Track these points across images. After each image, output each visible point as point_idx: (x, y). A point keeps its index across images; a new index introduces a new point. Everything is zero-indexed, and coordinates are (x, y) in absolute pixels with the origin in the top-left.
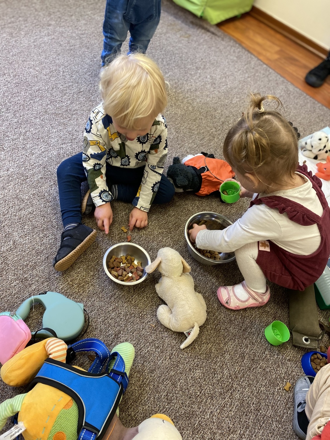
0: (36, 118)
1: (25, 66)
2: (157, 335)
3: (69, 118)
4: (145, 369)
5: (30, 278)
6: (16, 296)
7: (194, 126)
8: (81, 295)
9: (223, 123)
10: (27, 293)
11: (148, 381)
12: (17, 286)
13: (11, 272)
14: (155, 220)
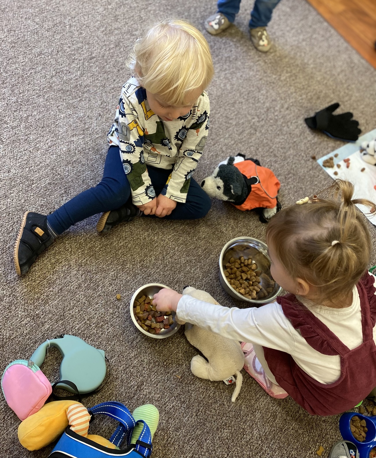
0: (39, 96)
1: (21, 16)
2: (183, 388)
3: (80, 97)
4: (169, 427)
5: (42, 315)
6: (27, 337)
7: (231, 114)
8: (100, 337)
9: (268, 110)
10: (40, 333)
11: (173, 440)
12: (28, 324)
13: (21, 307)
14: (182, 244)
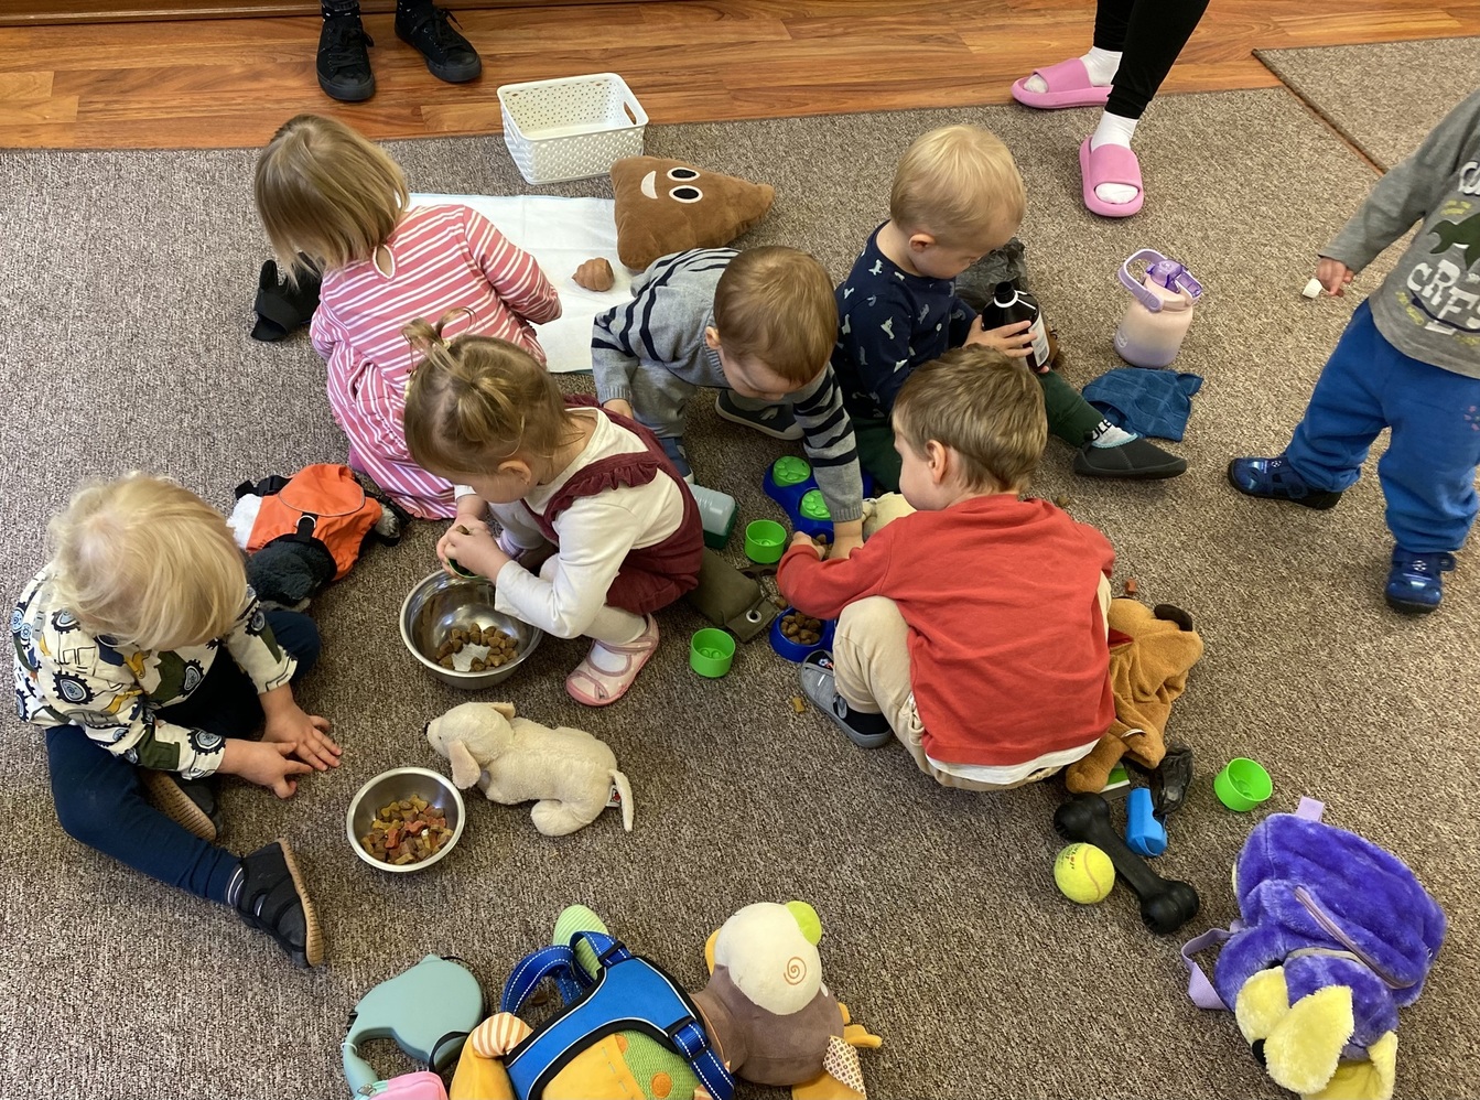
2: (577, 859)
6: (311, 1086)
8: (398, 954)
9: (183, 385)
10: (319, 1058)
12: (288, 1071)
13: (245, 1070)
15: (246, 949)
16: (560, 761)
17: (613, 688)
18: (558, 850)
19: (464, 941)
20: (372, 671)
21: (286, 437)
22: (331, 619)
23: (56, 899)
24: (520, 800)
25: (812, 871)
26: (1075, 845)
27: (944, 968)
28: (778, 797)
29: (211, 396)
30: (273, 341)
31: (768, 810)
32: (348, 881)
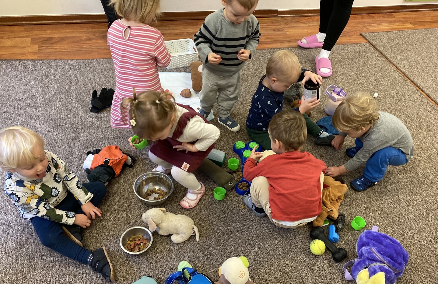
2: (184, 249)
7: (59, 144)
14: (115, 211)
15: (93, 277)
16: (178, 223)
17: (193, 204)
18: (179, 247)
19: (153, 272)
20: (126, 201)
21: (100, 138)
22: (114, 188)
23: (38, 266)
24: (168, 234)
25: (247, 250)
26: (315, 240)
27: (282, 273)
28: (238, 231)
29: (79, 128)
30: (96, 112)
31: (235, 234)
32: (121, 257)
